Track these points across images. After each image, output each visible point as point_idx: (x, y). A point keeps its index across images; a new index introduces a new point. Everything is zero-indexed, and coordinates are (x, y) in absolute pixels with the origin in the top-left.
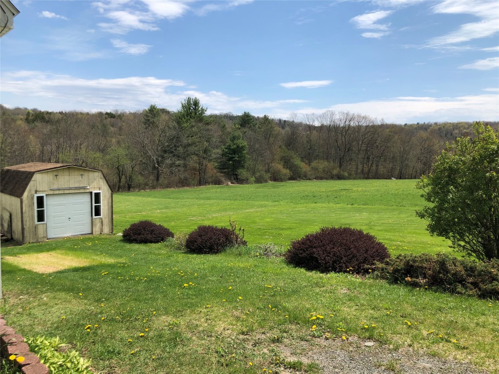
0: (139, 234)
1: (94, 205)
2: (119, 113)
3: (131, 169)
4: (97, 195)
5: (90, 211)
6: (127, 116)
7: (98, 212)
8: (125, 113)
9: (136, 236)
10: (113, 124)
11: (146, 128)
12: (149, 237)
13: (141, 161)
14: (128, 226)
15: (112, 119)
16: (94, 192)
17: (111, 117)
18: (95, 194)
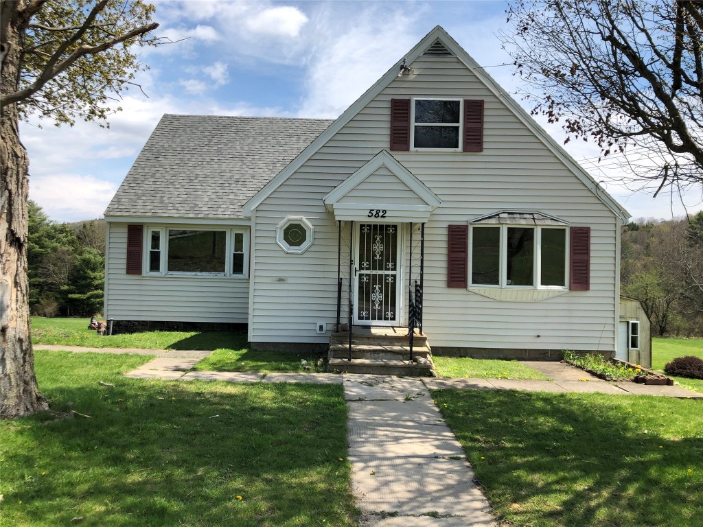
0: (685, 369)
1: (630, 335)
2: (645, 223)
3: (665, 305)
4: (634, 326)
5: (626, 341)
6: (658, 226)
7: (634, 345)
8: (655, 221)
9: (681, 371)
10: (636, 239)
11: (691, 246)
12: (697, 372)
13: (682, 294)
14: (670, 361)
15: (635, 233)
16: (631, 322)
17: (633, 230)
18: (632, 324)
